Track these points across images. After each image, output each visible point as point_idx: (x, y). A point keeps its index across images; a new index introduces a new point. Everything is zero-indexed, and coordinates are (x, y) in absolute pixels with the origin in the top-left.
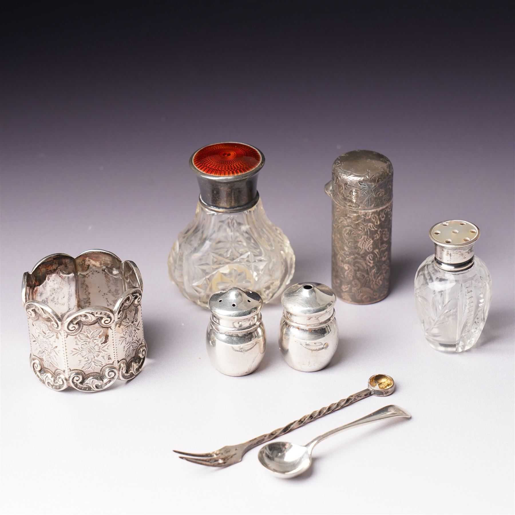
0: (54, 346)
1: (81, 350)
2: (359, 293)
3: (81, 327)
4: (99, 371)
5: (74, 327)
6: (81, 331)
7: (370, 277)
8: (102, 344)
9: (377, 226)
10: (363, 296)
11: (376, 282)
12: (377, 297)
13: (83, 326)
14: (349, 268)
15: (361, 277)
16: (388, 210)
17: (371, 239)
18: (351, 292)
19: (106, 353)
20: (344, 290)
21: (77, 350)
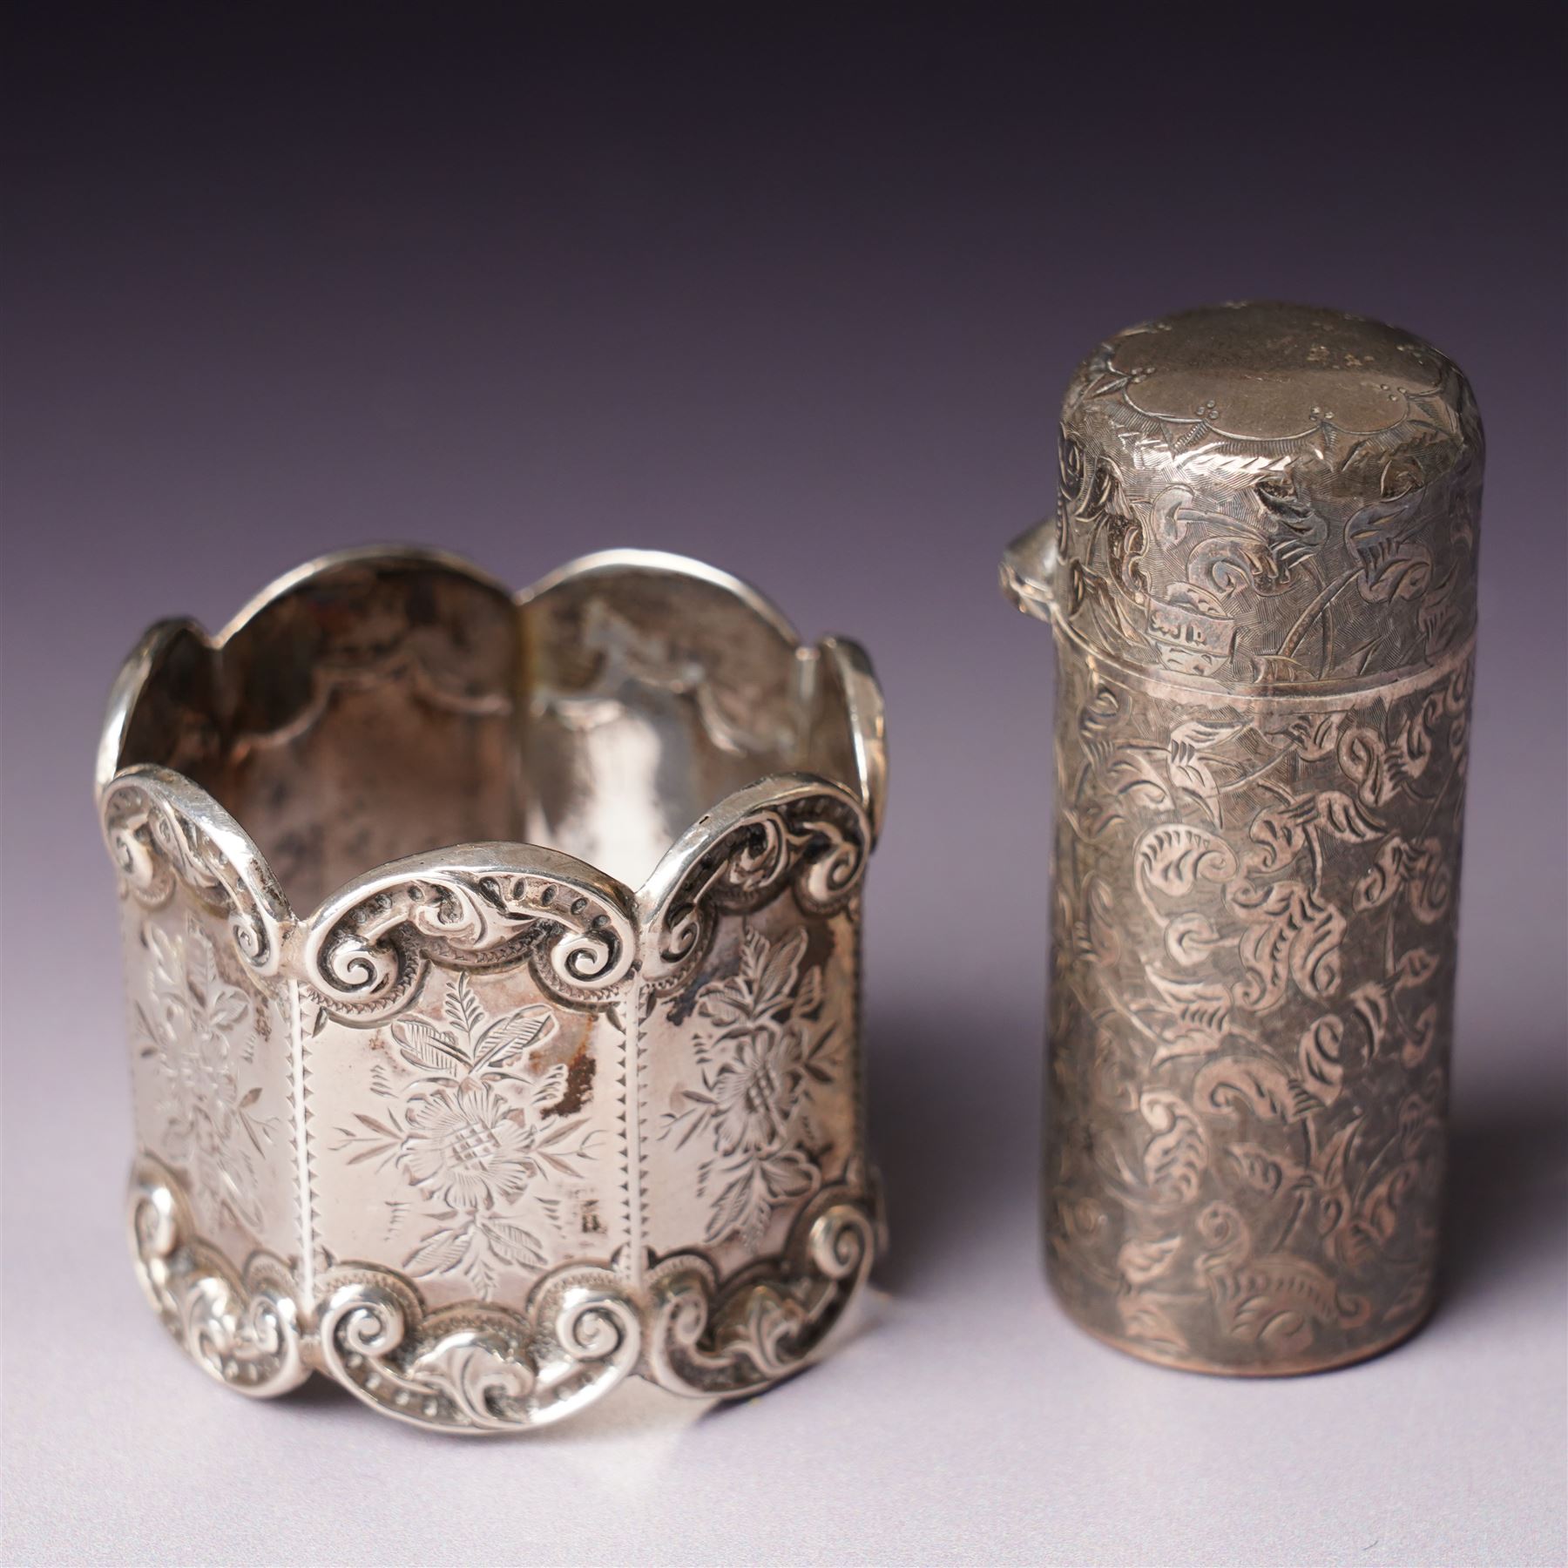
0: (243, 1091)
1: (403, 1136)
2: (1243, 1296)
3: (415, 978)
4: (515, 1300)
5: (365, 964)
6: (412, 1000)
7: (1319, 1178)
8: (546, 1113)
9: (1373, 811)
10: (1266, 1315)
11: (1356, 1215)
12: (1360, 1322)
13: (426, 970)
14: (1174, 1119)
15: (1258, 1183)
16: (1454, 706)
17: (1332, 909)
18: (1186, 1289)
19: (569, 1181)
20: (1136, 1277)
21: (377, 1127)
